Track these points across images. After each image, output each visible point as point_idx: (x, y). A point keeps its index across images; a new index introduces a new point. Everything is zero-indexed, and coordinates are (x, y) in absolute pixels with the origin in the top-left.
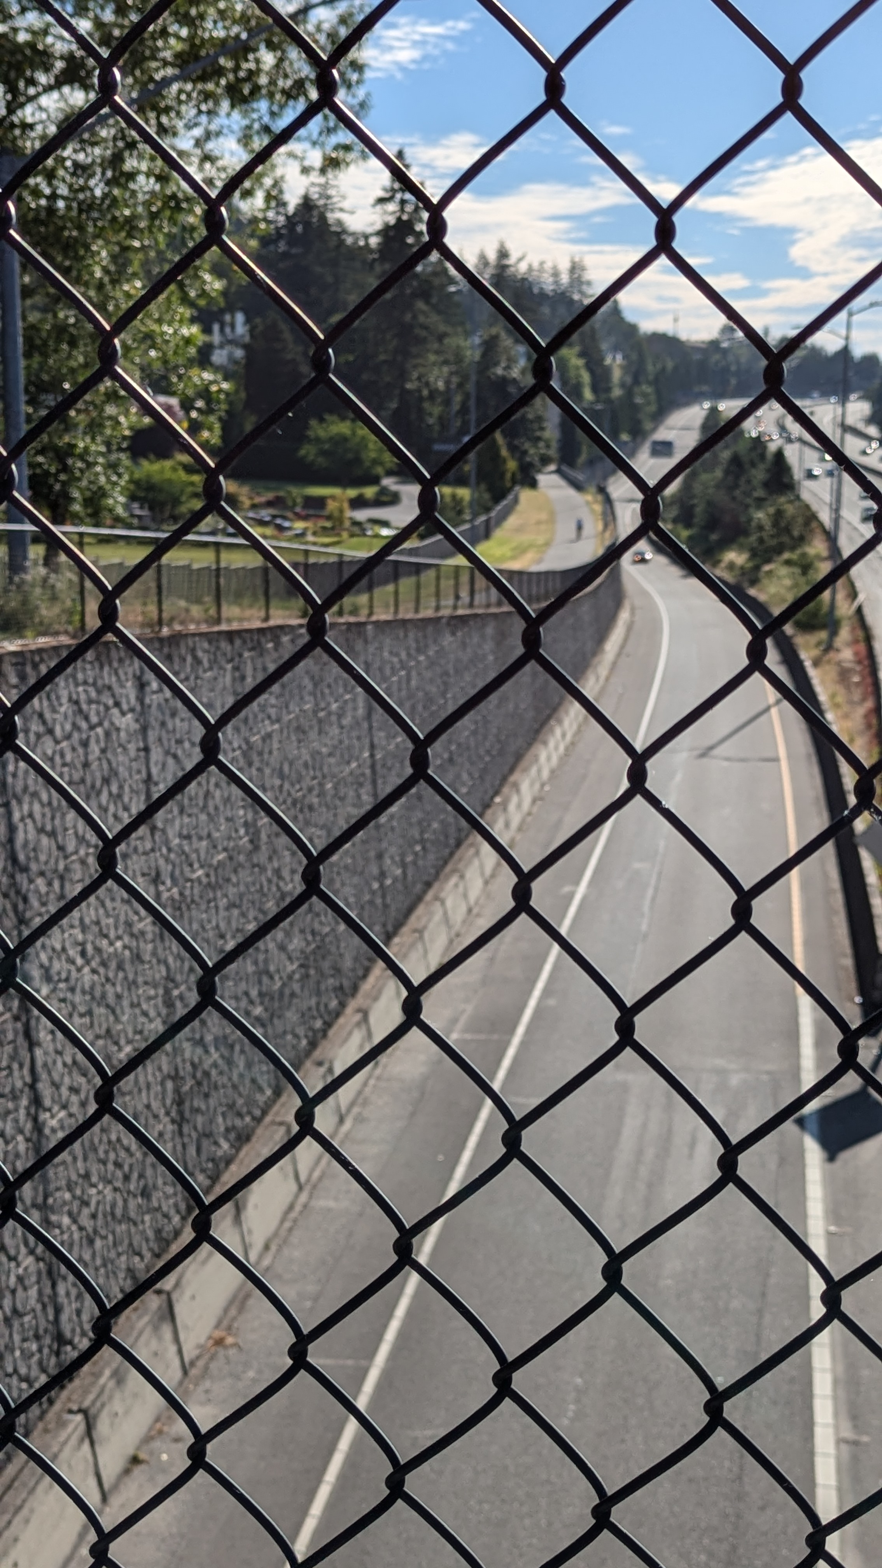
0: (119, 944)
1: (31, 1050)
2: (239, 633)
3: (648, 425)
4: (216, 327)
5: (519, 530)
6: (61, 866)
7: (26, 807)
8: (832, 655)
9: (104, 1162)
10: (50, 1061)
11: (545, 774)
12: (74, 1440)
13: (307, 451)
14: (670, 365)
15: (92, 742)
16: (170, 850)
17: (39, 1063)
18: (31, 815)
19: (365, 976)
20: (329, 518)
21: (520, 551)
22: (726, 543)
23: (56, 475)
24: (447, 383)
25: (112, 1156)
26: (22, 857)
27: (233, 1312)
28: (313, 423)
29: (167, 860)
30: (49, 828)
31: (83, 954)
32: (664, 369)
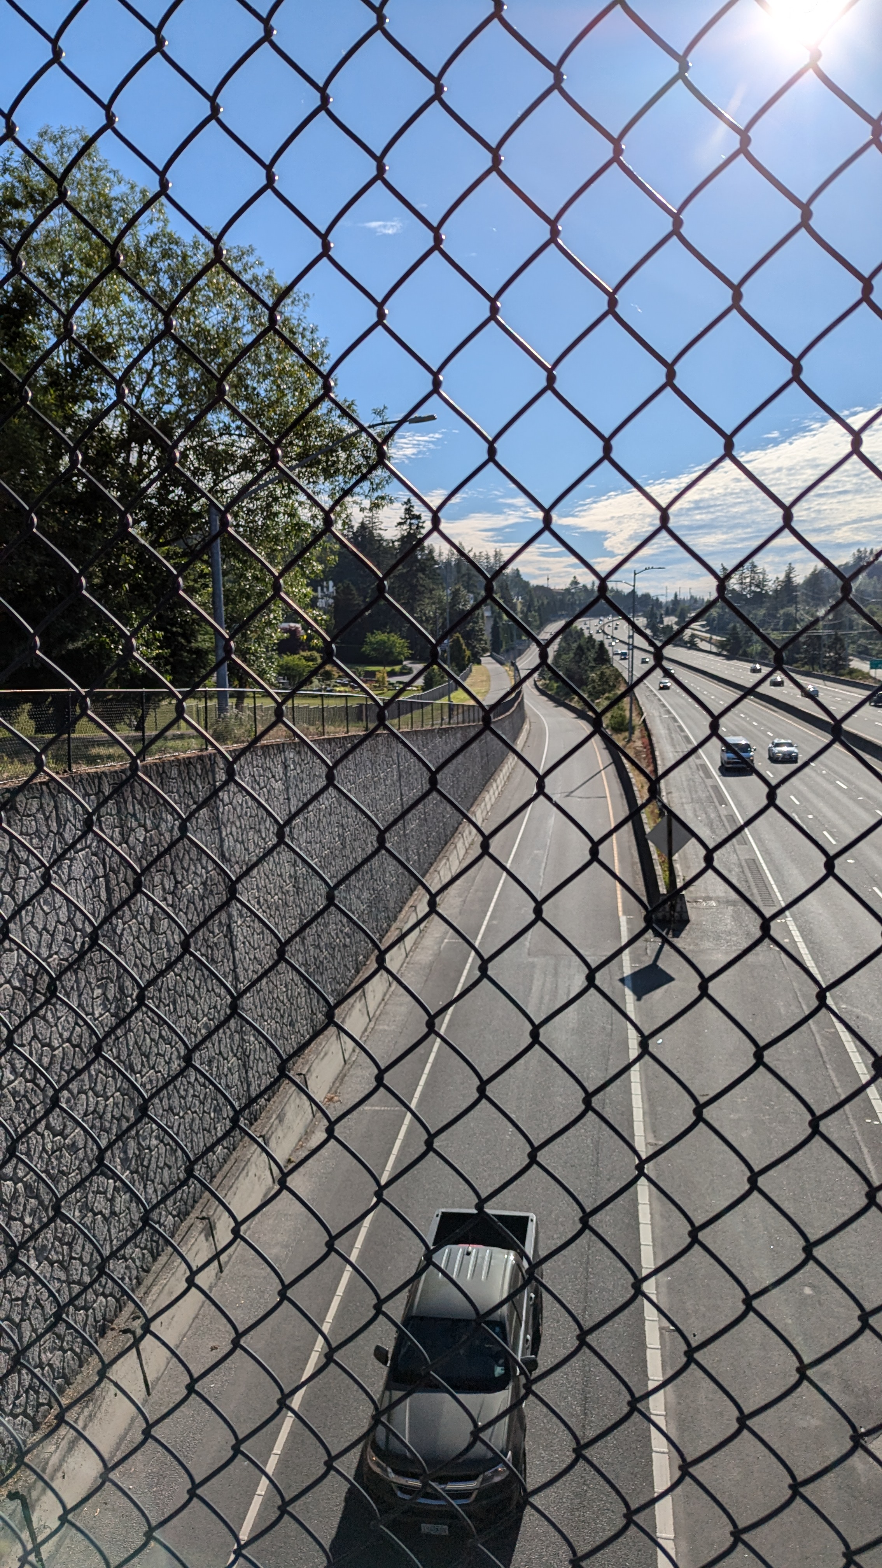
0: (277, 897)
1: (233, 951)
4: (319, 589)
5: (472, 685)
6: (247, 858)
7: (229, 829)
8: (631, 744)
10: (243, 958)
11: (489, 807)
13: (366, 649)
14: (546, 602)
17: (237, 959)
18: (231, 833)
19: (400, 911)
20: (377, 681)
24: (435, 613)
26: (227, 855)
27: (337, 1084)
28: (369, 634)
30: (240, 839)
32: (543, 603)
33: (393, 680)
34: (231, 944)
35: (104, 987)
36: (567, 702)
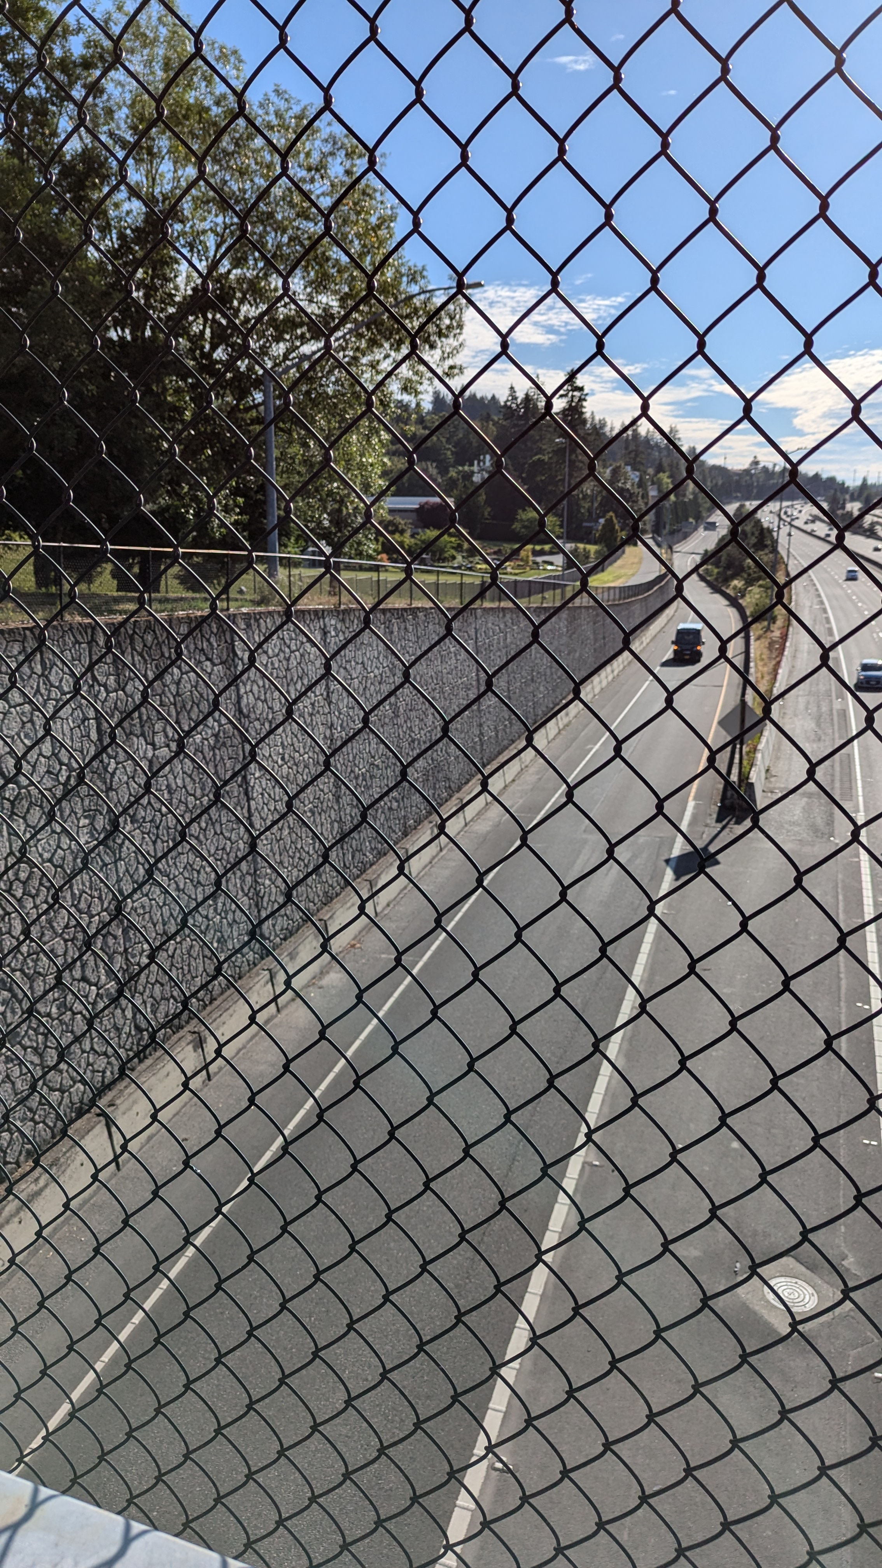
0: (306, 756)
1: (248, 800)
4: (476, 462)
5: (621, 567)
6: (270, 717)
7: (248, 688)
9: (293, 858)
10: (260, 808)
11: (597, 690)
12: (262, 982)
13: (516, 526)
14: (720, 482)
15: (292, 659)
16: (340, 713)
17: (253, 808)
18: (251, 691)
19: (466, 783)
20: (522, 560)
21: (618, 577)
22: (733, 577)
25: (298, 855)
26: (245, 711)
27: (364, 933)
28: (520, 511)
29: (338, 718)
30: (263, 698)
31: (283, 759)
33: (539, 559)
34: (246, 793)
35: (93, 819)
36: (723, 588)
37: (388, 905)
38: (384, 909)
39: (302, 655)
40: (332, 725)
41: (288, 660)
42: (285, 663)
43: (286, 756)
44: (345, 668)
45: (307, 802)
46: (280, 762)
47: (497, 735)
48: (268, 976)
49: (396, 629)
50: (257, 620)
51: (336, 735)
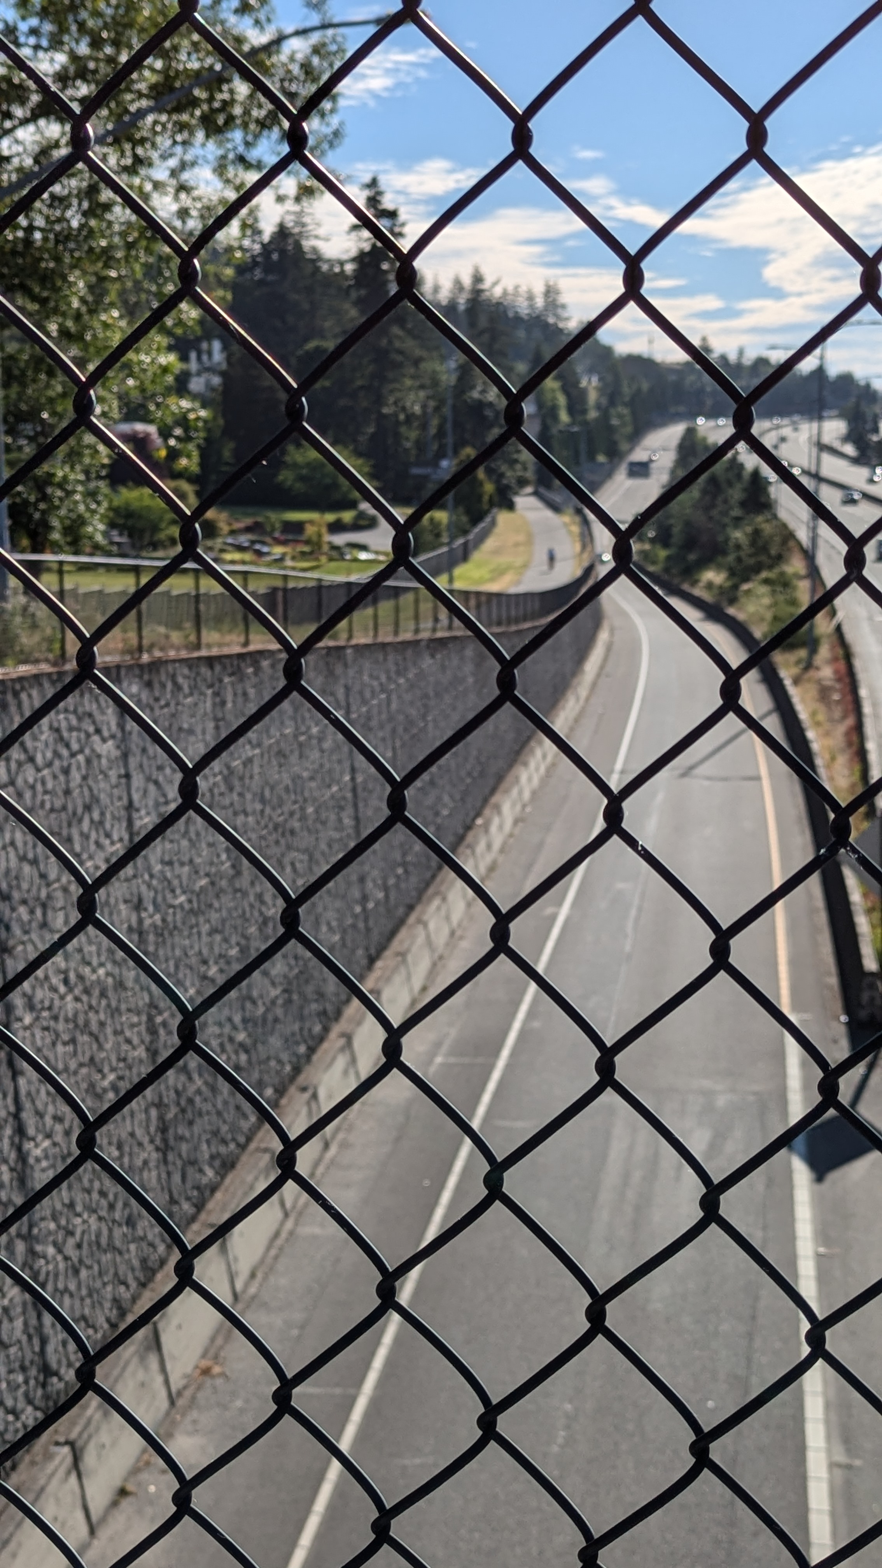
0: (101, 971)
2: (219, 658)
3: (624, 446)
4: (193, 355)
5: (497, 552)
6: (43, 894)
7: (7, 835)
8: (812, 673)
9: (88, 1191)
10: (33, 1090)
12: (61, 1473)
13: (286, 477)
14: (645, 386)
15: (74, 769)
16: (152, 876)
17: (23, 1092)
19: (348, 1001)
20: (308, 542)
21: (499, 573)
22: (704, 562)
23: (35, 505)
24: (424, 407)
25: (97, 1185)
26: (4, 885)
27: (220, 1341)
28: (290, 449)
29: (149, 886)
31: (66, 982)
32: (639, 391)
33: (340, 539)
36: (686, 587)
37: (253, 1275)
38: (247, 1285)
39: (88, 761)
40: (140, 901)
41: (66, 771)
42: (62, 778)
43: (72, 976)
44: (156, 783)
45: (106, 1070)
46: (62, 989)
47: (387, 897)
48: (69, 1460)
49: (229, 698)
50: (16, 694)
51: (147, 922)
